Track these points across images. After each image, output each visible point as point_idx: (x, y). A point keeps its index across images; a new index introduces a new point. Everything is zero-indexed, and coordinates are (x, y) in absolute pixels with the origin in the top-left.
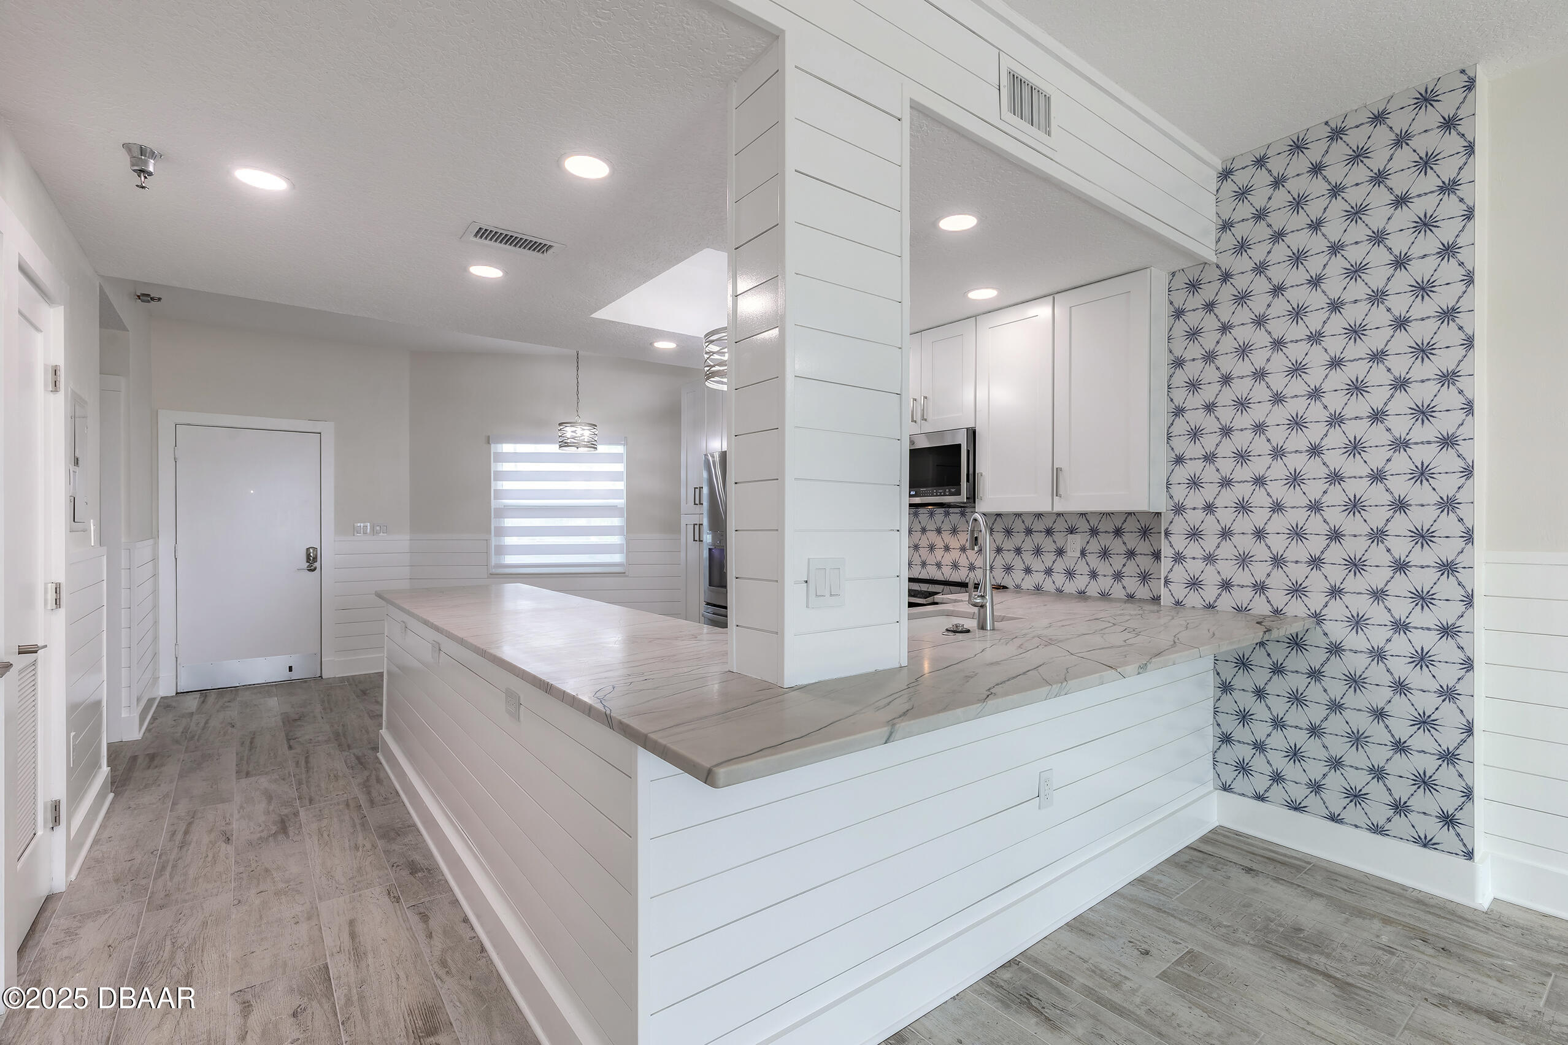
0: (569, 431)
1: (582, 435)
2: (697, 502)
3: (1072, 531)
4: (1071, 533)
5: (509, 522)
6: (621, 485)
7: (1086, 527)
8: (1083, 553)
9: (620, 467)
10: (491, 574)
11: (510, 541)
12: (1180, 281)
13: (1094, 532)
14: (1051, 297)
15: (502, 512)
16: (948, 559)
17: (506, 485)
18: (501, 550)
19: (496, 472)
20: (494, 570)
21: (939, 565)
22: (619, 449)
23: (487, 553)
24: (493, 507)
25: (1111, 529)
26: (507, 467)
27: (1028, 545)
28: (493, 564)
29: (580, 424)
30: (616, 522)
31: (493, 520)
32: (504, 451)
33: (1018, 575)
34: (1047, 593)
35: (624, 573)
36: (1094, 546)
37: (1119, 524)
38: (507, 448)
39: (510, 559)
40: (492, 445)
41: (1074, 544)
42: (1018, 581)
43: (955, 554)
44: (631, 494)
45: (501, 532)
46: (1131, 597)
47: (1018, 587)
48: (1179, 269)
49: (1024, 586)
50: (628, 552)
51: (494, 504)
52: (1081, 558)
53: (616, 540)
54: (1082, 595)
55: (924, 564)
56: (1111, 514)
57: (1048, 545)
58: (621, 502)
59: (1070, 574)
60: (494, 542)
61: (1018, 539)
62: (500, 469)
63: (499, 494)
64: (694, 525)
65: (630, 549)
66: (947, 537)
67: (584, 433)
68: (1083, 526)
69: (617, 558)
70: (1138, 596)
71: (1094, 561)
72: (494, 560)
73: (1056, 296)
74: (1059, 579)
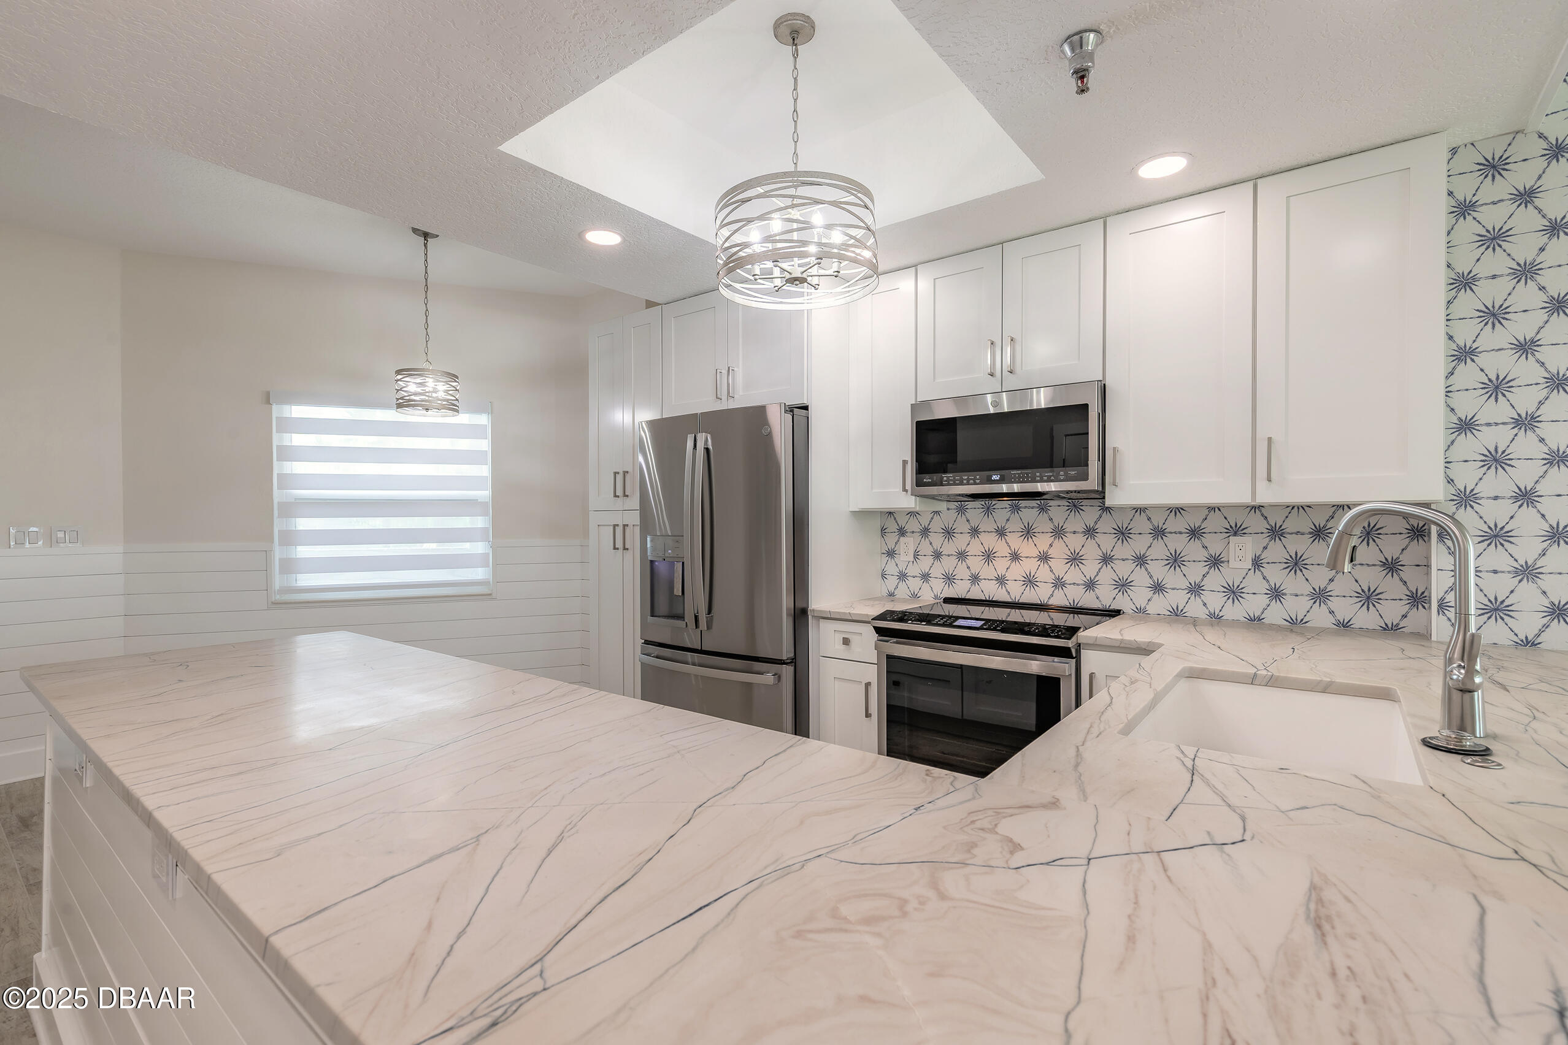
0: (412, 386)
1: (435, 391)
2: (619, 492)
3: (1236, 531)
4: (1235, 534)
5: (304, 524)
6: (484, 471)
7: (1263, 526)
8: (1257, 563)
9: (484, 445)
10: (273, 603)
11: (304, 552)
12: (1468, 160)
13: (1276, 533)
14: (1251, 184)
15: (291, 509)
16: (1016, 571)
17: (298, 468)
18: (290, 566)
19: (280, 448)
20: (278, 597)
21: (1001, 580)
22: (483, 419)
23: (267, 570)
24: (276, 501)
25: (1307, 527)
26: (298, 440)
27: (1159, 550)
28: (277, 587)
29: (433, 372)
30: (480, 522)
31: (276, 521)
32: (293, 416)
33: (1140, 594)
34: (1195, 622)
35: (490, 595)
36: (1277, 552)
37: (1320, 521)
38: (298, 411)
39: (306, 580)
40: (274, 407)
41: (1241, 551)
42: (1141, 602)
43: (1029, 565)
44: (501, 483)
45: (290, 538)
46: (1344, 626)
47: (1141, 611)
48: (1466, 142)
49: (1152, 609)
50: (495, 565)
51: (278, 495)
52: (1253, 570)
53: (479, 548)
54: (1255, 622)
55: (975, 579)
56: (1306, 508)
57: (1194, 551)
58: (484, 494)
59: (1234, 593)
60: (278, 553)
61: (1139, 544)
62: (287, 443)
63: (287, 481)
64: (615, 526)
65: (499, 560)
66: (1015, 541)
67: (438, 388)
68: (1256, 523)
69: (479, 574)
70: (1357, 623)
71: (1276, 575)
72: (278, 581)
73: (1259, 181)
74: (1215, 600)
